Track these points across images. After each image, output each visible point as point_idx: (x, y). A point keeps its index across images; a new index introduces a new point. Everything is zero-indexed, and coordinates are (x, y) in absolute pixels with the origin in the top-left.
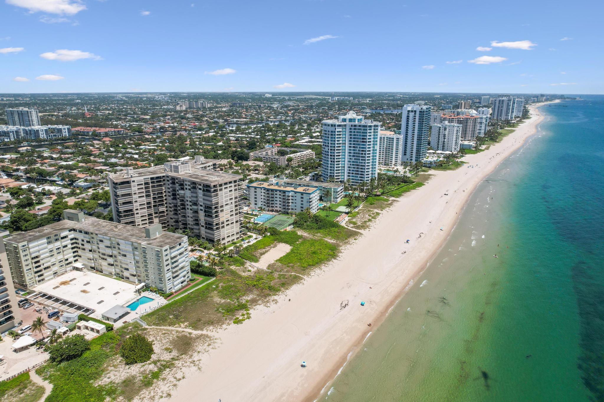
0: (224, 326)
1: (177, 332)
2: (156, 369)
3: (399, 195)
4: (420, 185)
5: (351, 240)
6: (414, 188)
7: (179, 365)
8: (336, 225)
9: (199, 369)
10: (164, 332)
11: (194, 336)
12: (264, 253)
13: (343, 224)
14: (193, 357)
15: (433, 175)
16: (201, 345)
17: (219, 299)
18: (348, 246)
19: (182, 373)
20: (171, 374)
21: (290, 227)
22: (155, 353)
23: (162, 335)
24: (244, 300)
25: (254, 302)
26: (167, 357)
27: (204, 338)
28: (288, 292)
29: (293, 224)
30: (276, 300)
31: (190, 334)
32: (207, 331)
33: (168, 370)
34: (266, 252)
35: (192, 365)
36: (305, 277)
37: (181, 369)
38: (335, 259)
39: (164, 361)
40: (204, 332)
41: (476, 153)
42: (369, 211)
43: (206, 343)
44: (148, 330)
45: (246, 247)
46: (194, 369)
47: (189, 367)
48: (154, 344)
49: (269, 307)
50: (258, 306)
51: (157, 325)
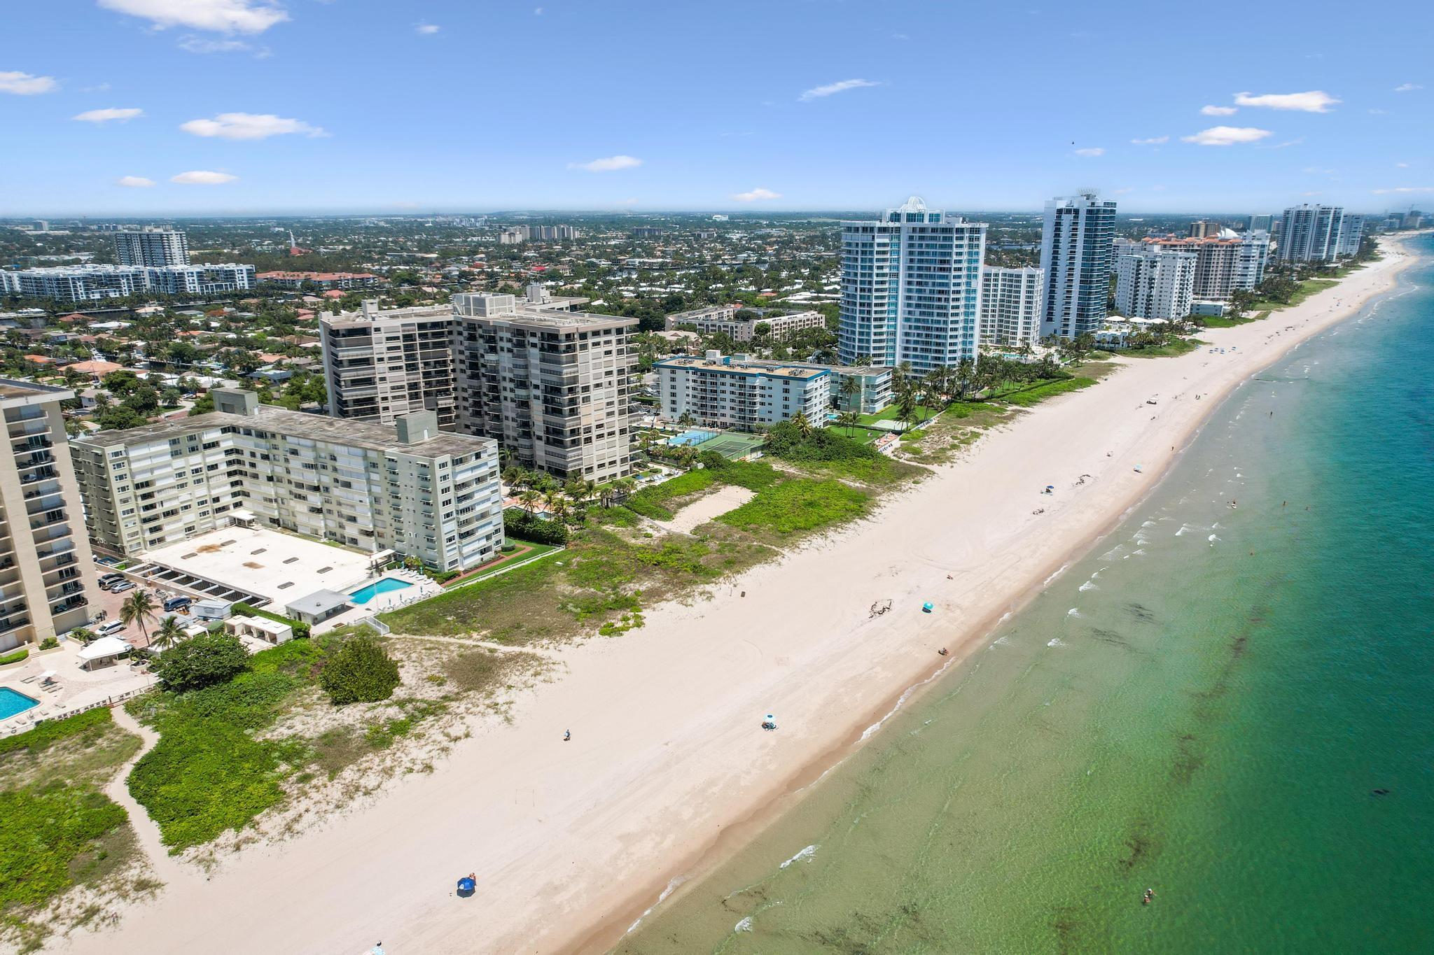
0: (577, 639)
1: (461, 646)
2: (402, 717)
3: (1032, 402)
4: (1086, 382)
5: (907, 484)
6: (1070, 389)
7: (458, 711)
8: (870, 453)
9: (508, 720)
10: (428, 646)
11: (501, 655)
12: (686, 504)
13: (888, 453)
14: (493, 696)
15: (1120, 365)
16: (518, 673)
17: (570, 588)
18: (897, 495)
19: (464, 727)
20: (436, 727)
21: (754, 455)
22: (402, 685)
23: (424, 651)
24: (631, 590)
25: (655, 595)
26: (431, 693)
27: (525, 660)
28: (740, 578)
29: (762, 448)
30: (709, 593)
31: (491, 651)
32: (535, 647)
33: (431, 718)
34: (692, 501)
35: (491, 711)
36: (786, 551)
37: (462, 718)
38: (862, 518)
39: (422, 701)
40: (528, 649)
41: (1234, 325)
42: (954, 428)
43: (528, 670)
44: (393, 641)
45: (644, 490)
46: (494, 719)
47: (483, 714)
48: (402, 667)
49: (692, 605)
50: (663, 604)
51: (415, 632)
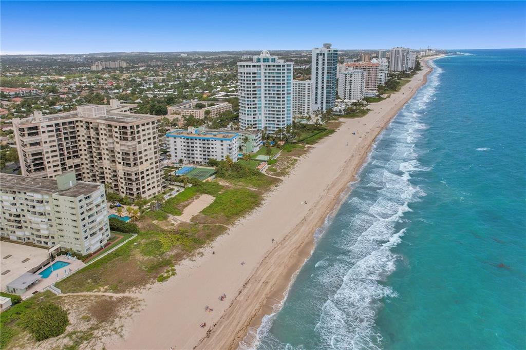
0: (148, 286)
1: (96, 296)
2: (71, 343)
3: (314, 142)
4: (332, 132)
5: (273, 187)
6: (327, 135)
7: (98, 335)
8: (258, 174)
9: (121, 336)
10: (81, 298)
11: (115, 299)
12: (187, 206)
13: (264, 172)
14: (114, 324)
15: (343, 122)
16: (123, 309)
17: (142, 257)
18: (270, 193)
19: (101, 344)
20: (89, 347)
21: (211, 177)
22: (70, 324)
23: (79, 302)
24: (168, 255)
25: (179, 257)
26: (84, 327)
27: (126, 301)
28: (214, 244)
29: (215, 173)
30: (202, 253)
31: (111, 297)
32: (130, 292)
33: (85, 342)
34: (189, 204)
35: (113, 333)
36: (230, 227)
37: (101, 339)
38: (259, 207)
39: (81, 332)
40: (127, 294)
41: (379, 101)
42: (287, 158)
43: (128, 306)
44: (63, 298)
45: (169, 200)
46: (115, 337)
47: (110, 335)
48: (69, 313)
49: (195, 260)
50: (183, 261)
51: (74, 291)
